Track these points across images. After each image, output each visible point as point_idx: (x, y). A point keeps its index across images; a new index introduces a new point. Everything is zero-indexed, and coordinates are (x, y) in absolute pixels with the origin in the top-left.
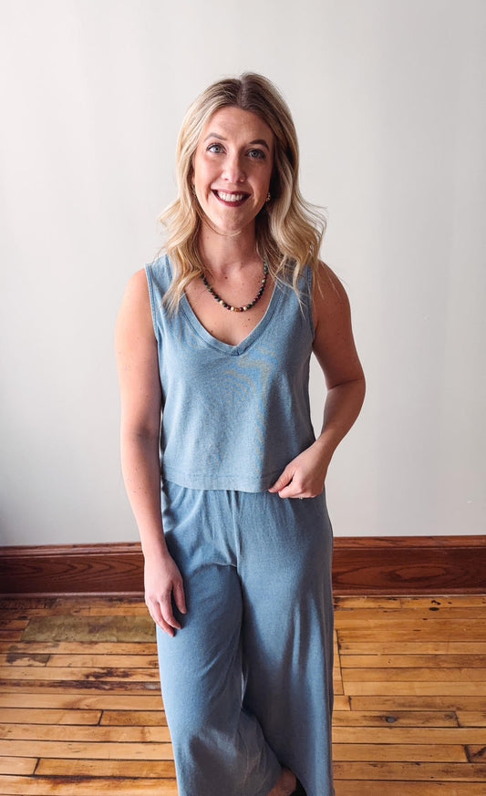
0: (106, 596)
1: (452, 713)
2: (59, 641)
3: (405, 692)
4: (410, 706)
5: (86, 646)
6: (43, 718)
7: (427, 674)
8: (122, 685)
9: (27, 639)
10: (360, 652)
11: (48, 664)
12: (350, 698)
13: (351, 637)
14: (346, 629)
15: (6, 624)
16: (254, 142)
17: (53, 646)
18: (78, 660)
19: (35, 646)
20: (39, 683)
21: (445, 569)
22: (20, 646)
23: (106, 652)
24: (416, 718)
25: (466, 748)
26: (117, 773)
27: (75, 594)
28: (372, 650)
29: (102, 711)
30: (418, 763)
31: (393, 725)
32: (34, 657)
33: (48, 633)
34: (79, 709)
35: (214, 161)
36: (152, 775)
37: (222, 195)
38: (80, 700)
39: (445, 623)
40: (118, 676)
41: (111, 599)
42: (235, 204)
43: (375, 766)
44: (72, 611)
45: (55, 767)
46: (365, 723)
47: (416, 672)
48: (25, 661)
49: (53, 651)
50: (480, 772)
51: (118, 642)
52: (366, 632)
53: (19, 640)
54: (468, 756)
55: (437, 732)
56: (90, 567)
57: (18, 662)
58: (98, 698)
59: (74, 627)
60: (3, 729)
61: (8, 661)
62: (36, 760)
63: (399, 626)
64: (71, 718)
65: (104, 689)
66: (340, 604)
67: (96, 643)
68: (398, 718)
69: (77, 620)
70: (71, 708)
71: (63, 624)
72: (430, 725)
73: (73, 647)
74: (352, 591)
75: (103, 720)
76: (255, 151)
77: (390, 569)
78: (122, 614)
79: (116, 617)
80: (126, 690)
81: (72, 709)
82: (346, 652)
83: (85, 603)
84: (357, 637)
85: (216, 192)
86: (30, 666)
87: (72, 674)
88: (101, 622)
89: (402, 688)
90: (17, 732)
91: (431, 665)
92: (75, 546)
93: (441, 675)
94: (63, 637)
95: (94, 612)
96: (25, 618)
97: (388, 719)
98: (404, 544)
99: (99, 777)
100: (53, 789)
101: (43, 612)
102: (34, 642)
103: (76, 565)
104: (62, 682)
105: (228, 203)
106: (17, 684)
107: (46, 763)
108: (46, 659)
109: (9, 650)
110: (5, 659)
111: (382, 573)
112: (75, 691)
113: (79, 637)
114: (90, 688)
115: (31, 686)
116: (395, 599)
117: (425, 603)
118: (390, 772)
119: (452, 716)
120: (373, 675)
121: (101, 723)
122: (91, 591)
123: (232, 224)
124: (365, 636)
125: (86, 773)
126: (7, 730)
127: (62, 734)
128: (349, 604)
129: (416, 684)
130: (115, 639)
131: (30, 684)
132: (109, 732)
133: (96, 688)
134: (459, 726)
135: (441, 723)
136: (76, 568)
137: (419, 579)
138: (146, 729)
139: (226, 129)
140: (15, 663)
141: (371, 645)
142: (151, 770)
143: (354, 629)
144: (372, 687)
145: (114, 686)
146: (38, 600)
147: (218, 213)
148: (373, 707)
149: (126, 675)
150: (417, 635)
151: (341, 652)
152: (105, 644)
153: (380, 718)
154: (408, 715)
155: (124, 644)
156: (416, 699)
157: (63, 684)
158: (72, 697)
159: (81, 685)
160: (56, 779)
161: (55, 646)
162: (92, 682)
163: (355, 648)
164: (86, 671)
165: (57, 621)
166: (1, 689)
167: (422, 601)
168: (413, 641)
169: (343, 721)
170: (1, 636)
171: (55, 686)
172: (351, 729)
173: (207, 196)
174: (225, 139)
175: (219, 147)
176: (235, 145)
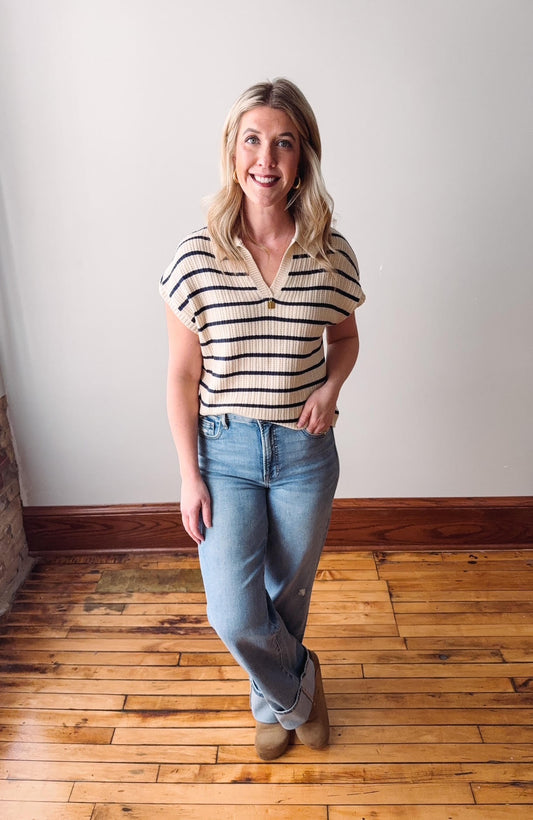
0: (170, 552)
1: (497, 651)
2: (133, 592)
3: (454, 634)
4: (459, 646)
5: (158, 596)
6: (127, 660)
7: (472, 618)
8: (195, 630)
9: (101, 590)
10: (409, 599)
11: (124, 612)
12: (405, 640)
13: (401, 587)
14: (395, 580)
16: (283, 135)
18: (152, 609)
19: (111, 597)
20: (117, 629)
21: (482, 527)
22: (95, 596)
23: (177, 601)
24: (466, 655)
25: (512, 680)
26: (200, 707)
27: (143, 550)
28: (419, 597)
29: (180, 653)
30: (471, 694)
31: (446, 661)
32: (110, 606)
33: (122, 585)
34: (158, 652)
35: (250, 150)
36: (232, 708)
37: (257, 178)
38: (158, 644)
39: (483, 575)
40: (191, 622)
41: (176, 554)
42: (269, 185)
43: (434, 696)
44: (141, 566)
45: (142, 703)
46: (421, 661)
47: (463, 616)
48: (102, 610)
49: (128, 601)
50: (525, 700)
51: (187, 592)
52: (413, 582)
53: (94, 591)
54: (515, 688)
55: (485, 668)
56: (158, 524)
57: (96, 611)
58: (174, 642)
59: (145, 579)
60: (90, 670)
61: (87, 610)
62: (124, 697)
63: (442, 577)
64: (151, 659)
65: (179, 634)
66: (387, 558)
67: (167, 593)
68: (451, 656)
69: (147, 573)
70: (150, 651)
71: (134, 577)
72: (478, 661)
73: (145, 596)
75: (179, 661)
76: (285, 142)
77: (433, 527)
78: (188, 567)
79: (183, 570)
80: (200, 634)
81: (152, 652)
82: (398, 599)
83: (151, 558)
84: (407, 587)
85: (253, 176)
86: (107, 614)
87: (148, 621)
88: (169, 574)
89: (450, 631)
90: (103, 673)
91: (474, 610)
92: (144, 505)
93: (484, 619)
94: (136, 589)
95: (162, 566)
96: (96, 572)
97: (441, 657)
98: (445, 504)
99: (184, 711)
100: (142, 721)
101: (114, 567)
102: (109, 593)
103: (143, 523)
104: (139, 628)
105: (263, 185)
107: (133, 699)
108: (122, 608)
109: (87, 598)
110: (82, 608)
111: (425, 530)
112: (152, 636)
113: (149, 589)
114: (165, 633)
116: (436, 554)
117: (464, 557)
118: (447, 702)
119: (497, 654)
120: (425, 619)
121: (182, 663)
122: (158, 548)
123: (266, 201)
124: (413, 586)
126: (93, 671)
127: (145, 674)
128: (395, 558)
129: (463, 627)
130: (184, 589)
131: (109, 630)
132: (189, 671)
133: (171, 633)
134: (504, 662)
135: (488, 660)
136: (143, 525)
137: (457, 536)
138: (223, 668)
139: (260, 124)
140: (93, 612)
141: (420, 594)
143: (403, 580)
144: (423, 630)
145: (188, 631)
146: (108, 556)
147: (255, 193)
148: (427, 647)
149: (198, 621)
150: (459, 585)
151: (393, 600)
152: (176, 594)
153: (434, 656)
154: (458, 653)
155: (193, 595)
156: (464, 639)
157: (140, 630)
158: (150, 641)
159: (158, 630)
160: (145, 713)
161: (129, 596)
162: (167, 628)
163: (405, 596)
164: (160, 618)
165: (129, 574)
166: (82, 635)
167: (461, 555)
168: (456, 590)
169: (401, 659)
170: (75, 588)
171: (133, 632)
172: (409, 666)
173: (246, 180)
174: (259, 133)
175: (255, 139)
176: (267, 137)
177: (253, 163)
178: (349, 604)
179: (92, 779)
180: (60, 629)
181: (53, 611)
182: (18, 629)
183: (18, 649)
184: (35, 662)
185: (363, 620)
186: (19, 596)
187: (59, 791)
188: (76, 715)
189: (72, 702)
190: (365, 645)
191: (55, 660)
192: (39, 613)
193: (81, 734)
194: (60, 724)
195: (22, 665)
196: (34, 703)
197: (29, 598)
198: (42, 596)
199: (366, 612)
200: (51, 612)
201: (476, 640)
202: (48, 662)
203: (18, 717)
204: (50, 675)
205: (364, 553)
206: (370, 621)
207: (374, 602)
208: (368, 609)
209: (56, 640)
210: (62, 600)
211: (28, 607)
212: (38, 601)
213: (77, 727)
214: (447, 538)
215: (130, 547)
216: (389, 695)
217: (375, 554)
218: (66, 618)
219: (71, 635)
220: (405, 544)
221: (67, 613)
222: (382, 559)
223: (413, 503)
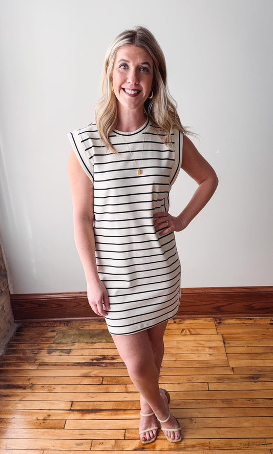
2: (75, 342)
3: (261, 365)
4: (264, 372)
5: (89, 344)
7: (271, 356)
8: (111, 364)
9: (56, 342)
10: (235, 345)
11: (70, 354)
12: (233, 369)
13: (230, 338)
14: (226, 334)
15: (44, 334)
16: (143, 63)
17: (72, 345)
18: (86, 352)
19: (62, 345)
20: (66, 364)
22: (53, 345)
23: (100, 347)
24: (268, 377)
26: (115, 408)
27: (80, 318)
28: (241, 344)
29: (103, 377)
31: (256, 381)
32: (62, 351)
33: (68, 339)
34: (90, 377)
35: (122, 73)
36: (134, 408)
37: (127, 91)
38: (90, 372)
40: (109, 359)
41: (99, 321)
42: (134, 95)
43: (249, 401)
44: (79, 327)
45: (81, 406)
46: (242, 380)
47: (266, 355)
48: (58, 353)
49: (72, 347)
51: (107, 342)
52: (237, 336)
53: (52, 342)
57: (54, 354)
58: (99, 371)
59: (82, 335)
60: (51, 387)
61: (48, 353)
62: (71, 403)
63: (256, 332)
64: (87, 381)
65: (102, 366)
66: (222, 322)
67: (95, 343)
68: (259, 377)
69: (83, 332)
71: (75, 334)
73: (82, 345)
74: (229, 315)
75: (102, 381)
76: (145, 69)
77: (249, 303)
79: (104, 330)
80: (114, 366)
81: (86, 377)
82: (228, 345)
83: (85, 323)
84: (233, 338)
85: (124, 89)
86: (60, 355)
87: (84, 359)
88: (96, 332)
89: (258, 363)
90: (58, 389)
92: (81, 293)
94: (77, 341)
95: (91, 327)
96: (54, 331)
97: (254, 378)
98: (256, 290)
99: (106, 410)
100: (82, 416)
101: (64, 328)
102: (61, 343)
104: (79, 363)
105: (130, 95)
106: (55, 365)
107: (76, 403)
108: (69, 352)
109: (48, 347)
110: (46, 352)
111: (244, 305)
112: (87, 367)
113: (85, 341)
114: (94, 366)
115: (63, 365)
116: (251, 319)
117: (267, 321)
118: (257, 403)
120: (243, 357)
121: (104, 383)
122: (89, 317)
123: (132, 106)
124: (237, 338)
125: (99, 408)
126: (53, 388)
127: (83, 389)
128: (227, 322)
129: (266, 361)
130: (104, 341)
131: (62, 365)
132: (108, 387)
133: (98, 366)
136: (81, 304)
137: (263, 309)
138: (128, 385)
139: (129, 56)
140: (52, 354)
141: (241, 342)
142: (133, 406)
143: (232, 334)
144: (244, 363)
145: (107, 365)
146: (61, 322)
147: (125, 100)
148: (246, 373)
149: (113, 359)
150: (264, 337)
151: (226, 346)
152: (100, 344)
153: (250, 377)
154: (264, 376)
155: (110, 344)
156: (267, 368)
158: (85, 370)
159: (90, 364)
160: (83, 411)
162: (95, 363)
163: (233, 343)
164: (92, 357)
165: (72, 332)
166: (46, 368)
167: (265, 320)
168: (262, 340)
169: (230, 380)
170: (43, 341)
171: (75, 366)
172: (235, 383)
173: (120, 92)
175: (125, 66)
176: (133, 65)
178: (200, 348)
179: (54, 448)
180: (34, 364)
182: (9, 364)
183: (9, 375)
184: (20, 383)
185: (208, 358)
186: (9, 345)
188: (44, 413)
189: (40, 405)
190: (210, 372)
191: (31, 382)
192: (21, 355)
193: (47, 424)
194: (35, 418)
195: (13, 385)
196: (19, 406)
197: (15, 346)
198: (23, 345)
199: (210, 353)
200: (28, 355)
202: (27, 383)
203: (11, 414)
204: (28, 390)
205: (209, 319)
206: (212, 358)
207: (215, 347)
208: (211, 351)
209: (30, 370)
210: (34, 348)
211: (15, 352)
212: (21, 348)
213: (44, 419)
214: (257, 309)
215: (73, 317)
216: (223, 401)
217: (215, 319)
218: (36, 358)
219: (40, 368)
220: (232, 313)
221: (37, 355)
222: (219, 322)
223: (238, 290)
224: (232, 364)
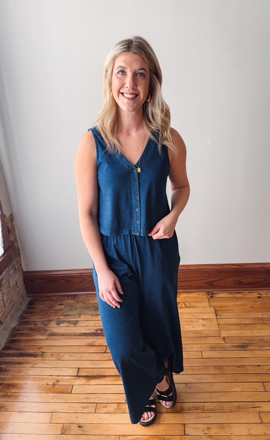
2: (81, 315)
3: (250, 335)
4: (252, 341)
5: (94, 316)
6: (78, 350)
7: (259, 326)
9: (65, 314)
10: (226, 317)
11: (77, 325)
12: (224, 338)
13: (221, 311)
14: (218, 307)
15: (53, 307)
16: (140, 69)
18: (91, 323)
19: (69, 317)
20: (73, 334)
21: (264, 278)
22: (62, 317)
24: (255, 346)
27: (86, 293)
28: (231, 316)
30: (259, 366)
31: (246, 349)
32: (69, 322)
33: (75, 311)
34: (95, 346)
35: (120, 79)
37: (125, 95)
38: (95, 342)
39: (265, 304)
43: (239, 367)
44: (85, 301)
45: (88, 372)
46: (233, 349)
47: (254, 325)
48: (65, 324)
49: (79, 319)
52: (228, 308)
53: (61, 314)
55: (267, 352)
57: (62, 325)
58: (103, 341)
59: (87, 308)
60: (59, 355)
61: (57, 324)
62: (77, 369)
63: (243, 305)
64: (92, 350)
66: (214, 296)
68: (248, 346)
69: (89, 305)
71: (82, 307)
72: (263, 349)
73: (88, 317)
74: (219, 289)
75: (106, 350)
76: (141, 74)
77: (237, 279)
81: (91, 346)
82: (220, 317)
83: (90, 297)
84: (224, 310)
85: (122, 94)
86: (68, 326)
87: (89, 329)
89: (247, 333)
90: (66, 357)
91: (261, 322)
92: (86, 269)
93: (266, 327)
94: (83, 313)
96: (62, 304)
97: (243, 347)
99: (109, 376)
100: (87, 381)
101: (71, 302)
102: (68, 315)
103: (86, 279)
104: (85, 333)
105: (129, 99)
106: (63, 335)
107: (82, 370)
108: (76, 323)
109: (57, 319)
110: (55, 324)
111: (234, 281)
112: (92, 337)
113: (90, 313)
114: (98, 336)
115: (70, 335)
116: (240, 293)
117: (255, 295)
118: (247, 370)
120: (234, 327)
122: (94, 291)
123: (131, 109)
124: (227, 310)
125: (103, 374)
126: (61, 356)
127: (89, 357)
128: (218, 296)
129: (255, 331)
131: (69, 335)
133: (102, 336)
135: (268, 348)
139: (126, 63)
140: (60, 326)
141: (232, 314)
143: (224, 307)
144: (234, 333)
146: (68, 296)
147: (124, 104)
148: (237, 342)
150: (252, 309)
151: (218, 317)
153: (240, 346)
154: (252, 344)
156: (255, 338)
157: (85, 334)
158: (90, 340)
159: (94, 334)
160: (89, 377)
161: (79, 317)
162: (99, 333)
163: (224, 315)
164: (96, 328)
165: (79, 305)
166: (55, 337)
167: (253, 293)
168: (251, 312)
169: (222, 349)
170: (51, 313)
171: (82, 336)
172: (227, 352)
173: (118, 96)
174: (126, 68)
175: (123, 72)
176: (131, 71)
177: (122, 86)
178: (195, 320)
179: (62, 411)
180: (44, 334)
181: (40, 325)
182: (22, 335)
183: (22, 344)
184: (31, 352)
185: (201, 328)
186: (22, 317)
187: (46, 418)
188: (53, 379)
189: (50, 372)
190: (203, 341)
191: (41, 350)
192: (33, 326)
193: (56, 388)
194: (45, 383)
195: (25, 353)
196: (31, 372)
197: (27, 318)
198: (34, 317)
199: (203, 324)
200: (39, 326)
201: (261, 338)
202: (38, 351)
203: (23, 380)
204: (39, 358)
205: (202, 293)
206: (205, 328)
207: (207, 319)
208: (204, 323)
209: (41, 340)
210: (44, 319)
211: (27, 323)
212: (32, 320)
213: (54, 385)
214: (246, 284)
215: (79, 291)
216: (216, 367)
217: (208, 293)
218: (46, 328)
219: (49, 338)
220: (223, 288)
221: (47, 326)
222: (211, 296)
223: (228, 267)
224: (224, 334)
